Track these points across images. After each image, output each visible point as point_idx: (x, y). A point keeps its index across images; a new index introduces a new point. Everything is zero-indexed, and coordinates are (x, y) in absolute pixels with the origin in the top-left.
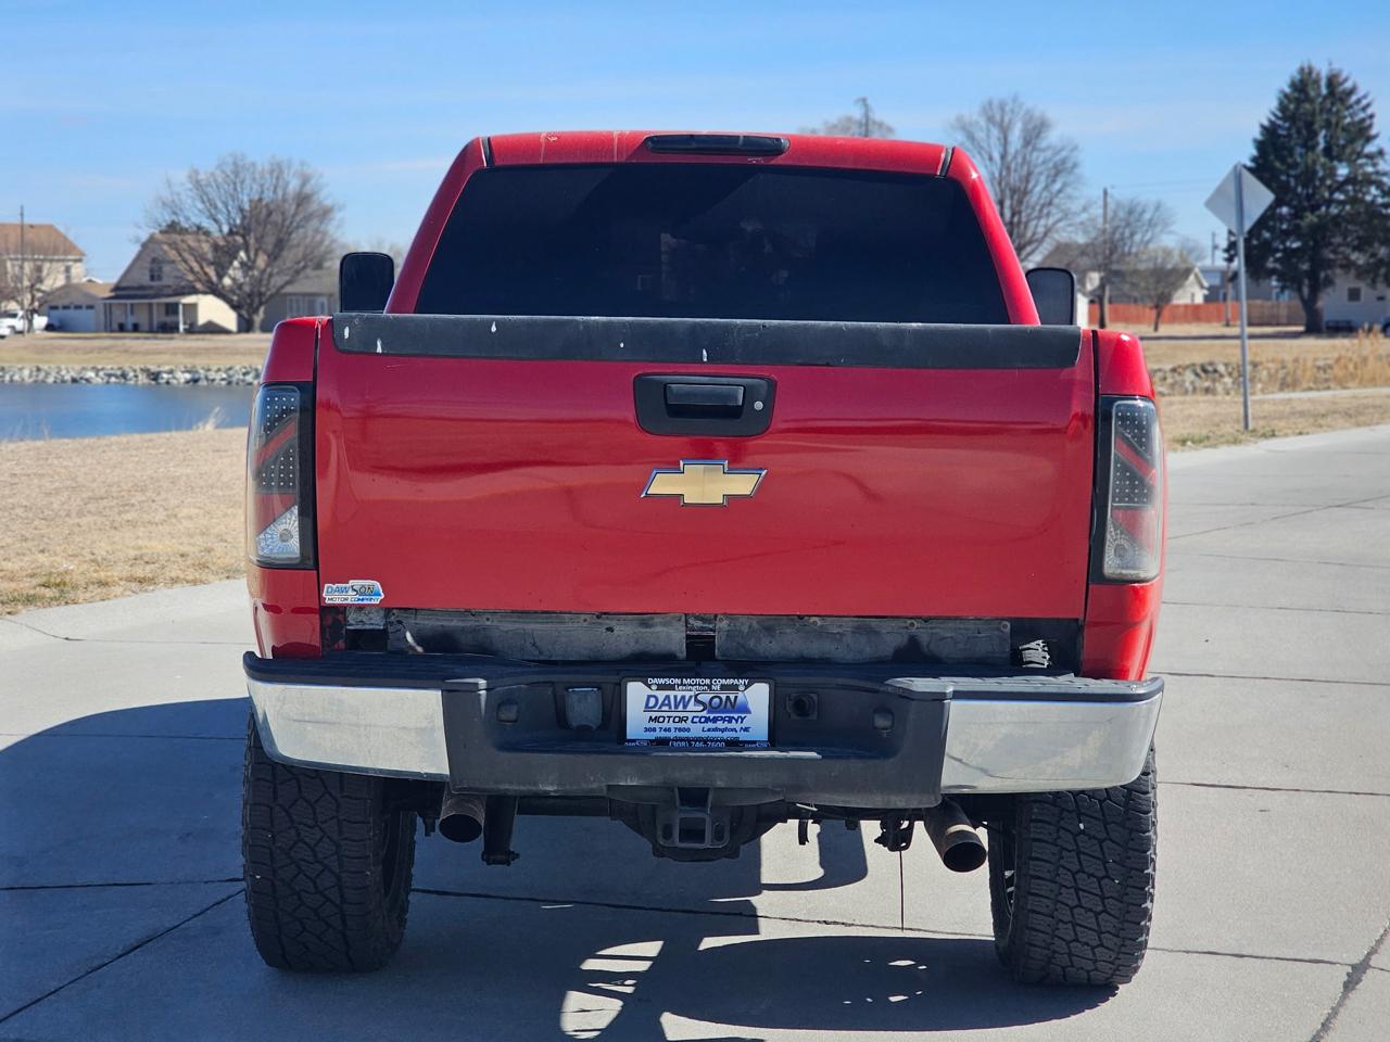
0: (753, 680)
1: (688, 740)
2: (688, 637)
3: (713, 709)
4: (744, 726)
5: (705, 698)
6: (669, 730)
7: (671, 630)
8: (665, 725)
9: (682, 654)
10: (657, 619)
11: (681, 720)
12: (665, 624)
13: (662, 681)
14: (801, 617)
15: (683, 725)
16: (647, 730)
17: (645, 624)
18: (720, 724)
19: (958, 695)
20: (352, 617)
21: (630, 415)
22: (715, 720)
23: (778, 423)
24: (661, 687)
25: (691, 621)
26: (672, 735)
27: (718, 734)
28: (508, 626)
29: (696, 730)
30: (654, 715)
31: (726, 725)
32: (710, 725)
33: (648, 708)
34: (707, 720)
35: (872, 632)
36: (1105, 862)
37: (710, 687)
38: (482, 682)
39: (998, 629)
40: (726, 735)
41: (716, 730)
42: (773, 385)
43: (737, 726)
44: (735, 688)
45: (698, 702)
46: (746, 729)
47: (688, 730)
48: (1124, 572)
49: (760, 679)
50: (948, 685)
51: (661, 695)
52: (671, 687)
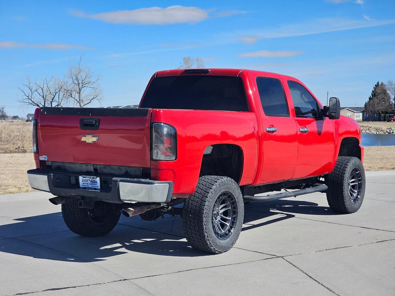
0: (97, 177)
1: (89, 188)
2: (94, 168)
3: (92, 182)
4: (97, 185)
5: (90, 180)
6: (86, 186)
7: (91, 167)
8: (85, 185)
9: (93, 172)
10: (89, 165)
11: (88, 184)
12: (90, 166)
13: (84, 176)
14: (110, 165)
15: (88, 185)
16: (83, 185)
17: (87, 166)
18: (93, 185)
19: (121, 181)
20: (47, 163)
21: (79, 125)
22: (92, 184)
23: (100, 127)
24: (84, 177)
25: (94, 165)
26: (86, 187)
27: (93, 187)
28: (68, 165)
29: (90, 186)
30: (84, 183)
31: (94, 185)
32: (92, 185)
33: (82, 181)
34: (91, 184)
35: (120, 169)
36: (195, 224)
37: (91, 177)
38: (52, 175)
39: (140, 169)
40: (94, 187)
41: (93, 186)
42: (100, 120)
43: (96, 186)
44: (94, 178)
45: (90, 181)
46: (97, 186)
47: (89, 186)
48: (157, 158)
49: (98, 177)
50: (119, 179)
51: (84, 179)
52: (85, 177)
